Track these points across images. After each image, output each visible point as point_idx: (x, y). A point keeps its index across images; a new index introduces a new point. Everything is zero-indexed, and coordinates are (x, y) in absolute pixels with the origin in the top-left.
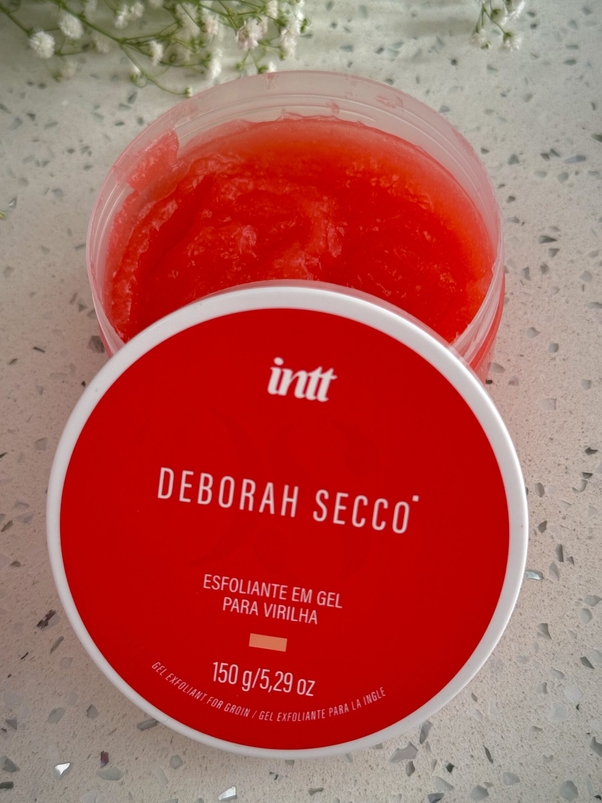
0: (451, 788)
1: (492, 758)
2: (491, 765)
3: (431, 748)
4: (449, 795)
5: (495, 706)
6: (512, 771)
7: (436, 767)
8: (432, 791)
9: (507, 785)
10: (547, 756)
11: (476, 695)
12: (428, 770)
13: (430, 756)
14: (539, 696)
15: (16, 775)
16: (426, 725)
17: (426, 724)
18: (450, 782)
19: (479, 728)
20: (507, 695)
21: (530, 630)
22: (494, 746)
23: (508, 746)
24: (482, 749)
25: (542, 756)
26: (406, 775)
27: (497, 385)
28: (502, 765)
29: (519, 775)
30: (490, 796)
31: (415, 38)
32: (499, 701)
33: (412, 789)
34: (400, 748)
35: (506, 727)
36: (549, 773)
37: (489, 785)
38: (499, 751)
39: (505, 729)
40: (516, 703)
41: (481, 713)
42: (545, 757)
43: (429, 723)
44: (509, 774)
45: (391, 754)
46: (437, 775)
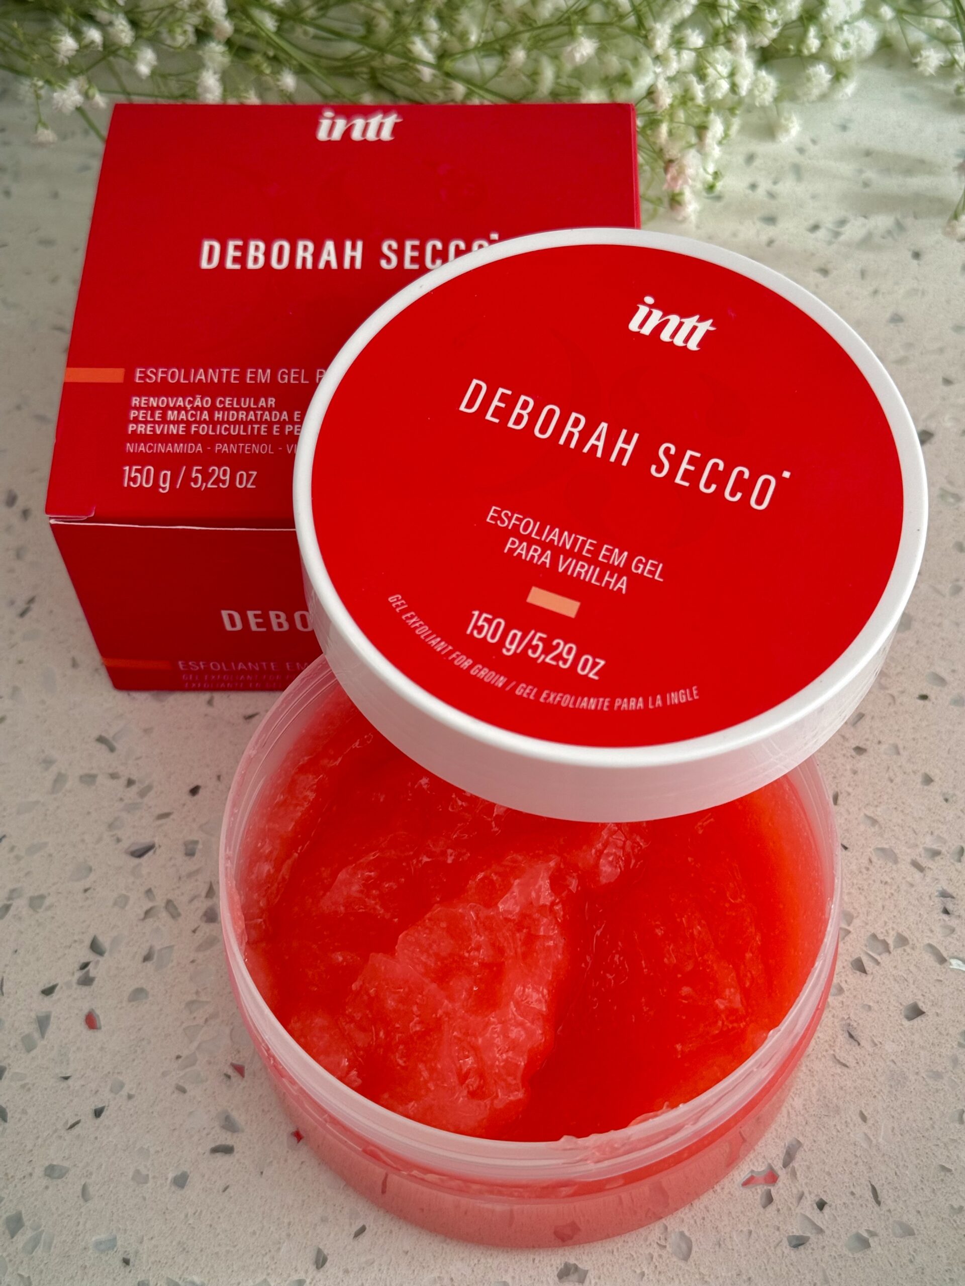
0: (820, 1231)
1: (879, 1199)
2: (877, 1208)
3: (798, 1174)
4: (816, 1240)
5: (890, 1131)
6: (905, 1219)
7: (802, 1201)
8: (793, 1232)
9: (896, 1237)
10: (956, 1206)
11: (866, 1113)
12: (791, 1203)
13: (795, 1186)
14: (952, 1125)
15: (237, 1137)
16: (793, 1145)
17: (794, 1143)
18: (819, 1224)
19: (866, 1158)
20: (908, 1119)
21: (946, 1037)
22: (883, 1184)
23: (903, 1186)
24: (867, 1186)
25: (947, 1205)
26: (760, 1206)
27: (933, 703)
28: (892, 1209)
29: (913, 1226)
30: (872, 1249)
31: (865, 217)
32: (896, 1126)
33: (767, 1226)
34: (756, 1170)
35: (902, 1161)
36: (956, 1229)
37: (873, 1234)
38: (890, 1191)
39: (901, 1164)
40: (919, 1131)
41: (869, 1139)
42: (952, 1206)
43: (799, 1142)
44: (901, 1224)
45: (743, 1176)
46: (802, 1211)
